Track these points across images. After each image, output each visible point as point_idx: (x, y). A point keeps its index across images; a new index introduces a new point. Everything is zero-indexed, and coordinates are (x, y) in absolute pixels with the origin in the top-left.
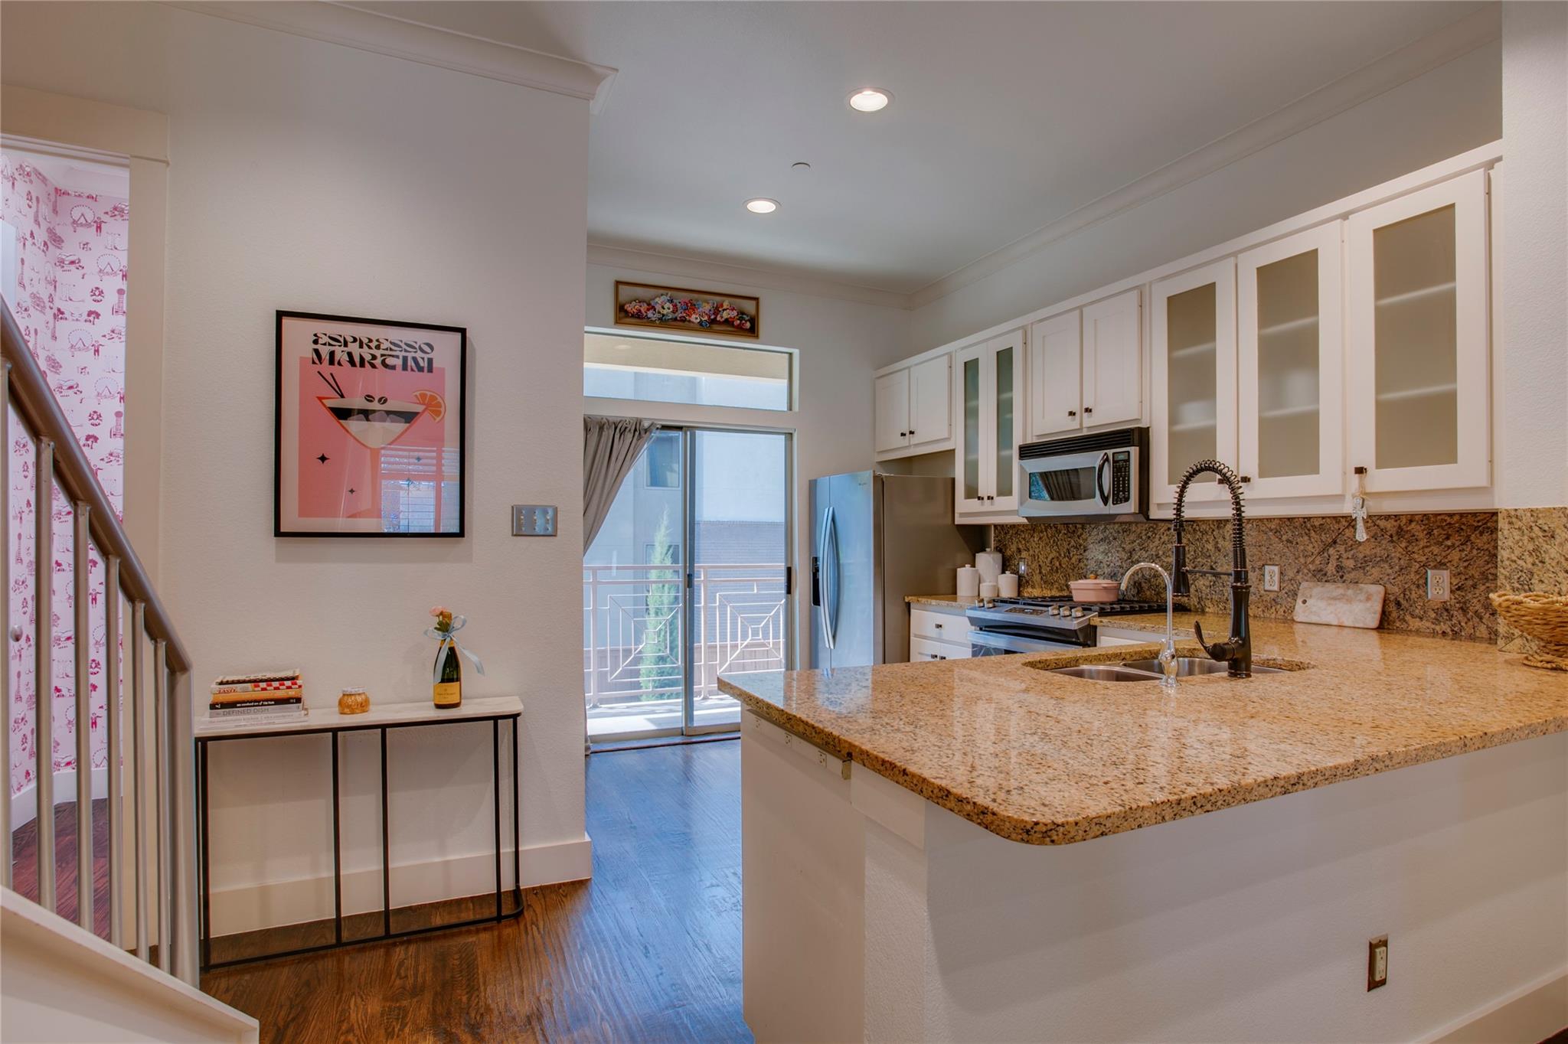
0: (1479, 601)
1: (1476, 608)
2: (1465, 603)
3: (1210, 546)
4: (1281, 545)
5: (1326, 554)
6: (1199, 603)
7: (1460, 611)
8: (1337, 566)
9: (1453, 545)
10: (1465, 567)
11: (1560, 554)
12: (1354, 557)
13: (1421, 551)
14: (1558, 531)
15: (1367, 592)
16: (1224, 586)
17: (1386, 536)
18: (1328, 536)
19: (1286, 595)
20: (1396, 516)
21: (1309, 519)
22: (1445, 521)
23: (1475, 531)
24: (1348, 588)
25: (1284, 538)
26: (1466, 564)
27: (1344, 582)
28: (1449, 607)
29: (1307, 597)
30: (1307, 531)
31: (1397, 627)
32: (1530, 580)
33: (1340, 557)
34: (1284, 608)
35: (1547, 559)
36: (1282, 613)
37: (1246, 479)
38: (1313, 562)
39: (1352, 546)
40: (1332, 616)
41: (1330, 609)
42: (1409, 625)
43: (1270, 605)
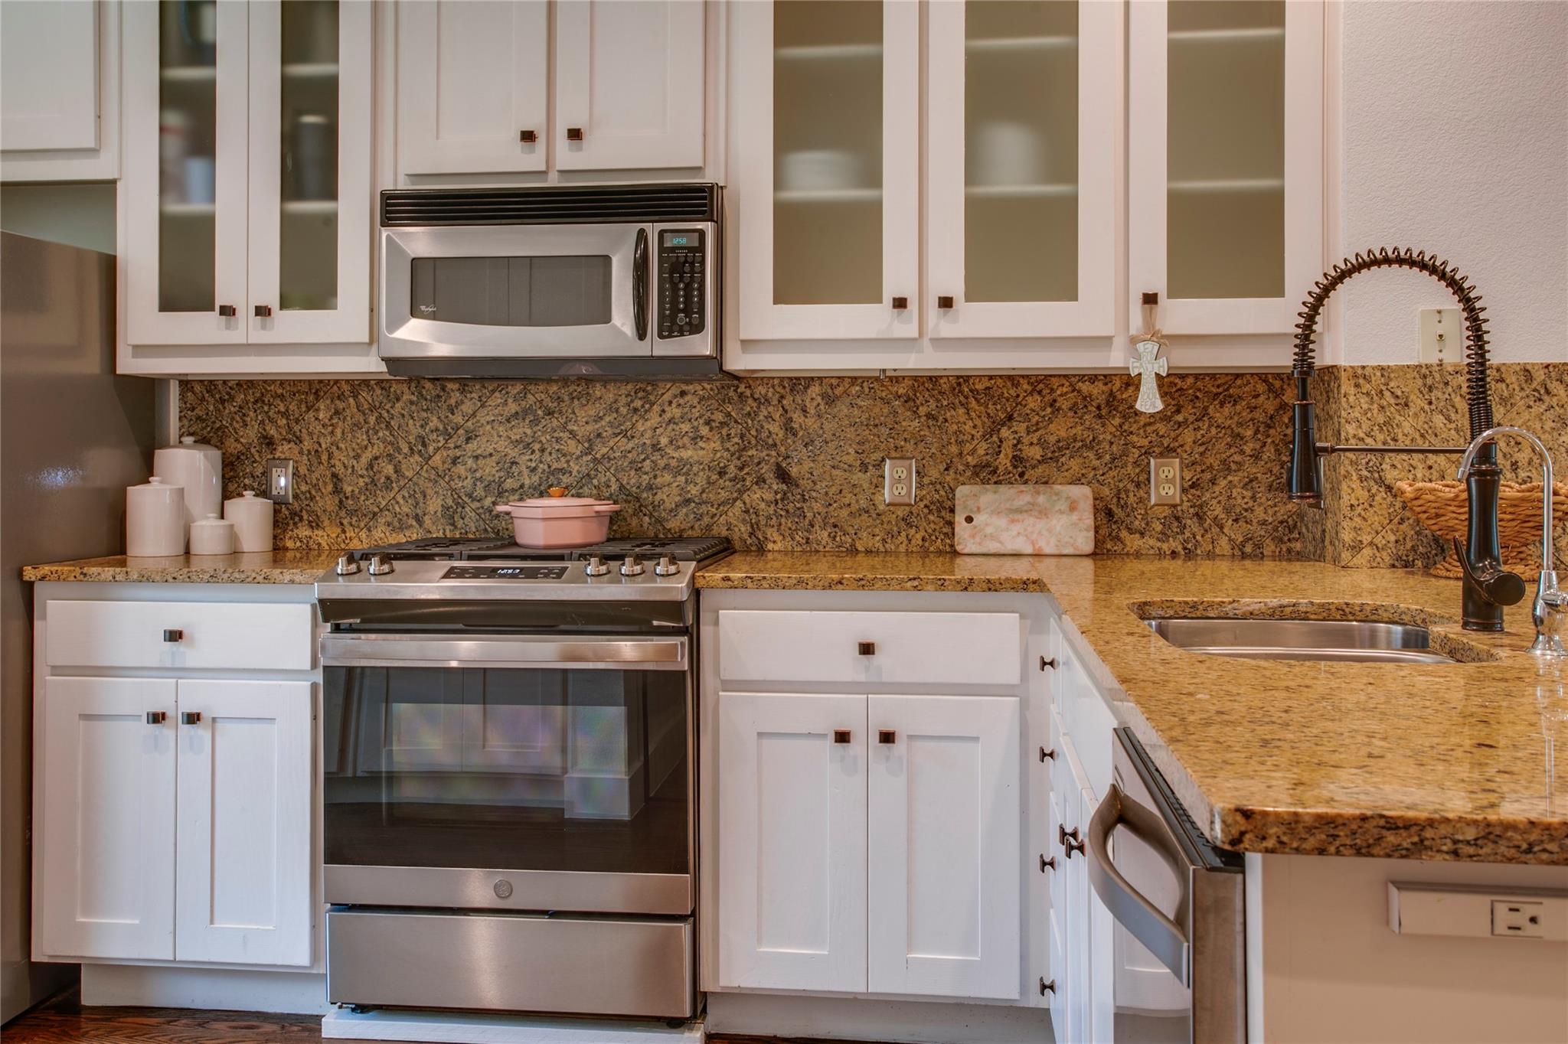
0: (1219, 502)
1: (1216, 513)
2: (1201, 506)
3: (774, 428)
4: (916, 423)
5: (995, 438)
6: (751, 534)
7: (1195, 519)
8: (1014, 457)
9: (1186, 420)
10: (1202, 454)
11: (1415, 429)
12: (1042, 443)
13: (1141, 431)
14: (1412, 397)
15: (1068, 498)
16: (804, 500)
17: (1090, 408)
18: (999, 407)
19: (926, 511)
20: (1105, 376)
21: (967, 379)
22: (1176, 385)
23: (1214, 400)
24: (1038, 493)
25: (922, 410)
26: (1202, 449)
27: (1026, 483)
28: (1180, 514)
29: (971, 511)
30: (962, 398)
31: (1108, 550)
33: (1019, 441)
34: (922, 533)
35: (1400, 436)
36: (920, 542)
37: (946, 303)
38: (973, 451)
39: (1037, 423)
40: (1021, 539)
41: (1016, 528)
42: (1125, 545)
43: (895, 529)
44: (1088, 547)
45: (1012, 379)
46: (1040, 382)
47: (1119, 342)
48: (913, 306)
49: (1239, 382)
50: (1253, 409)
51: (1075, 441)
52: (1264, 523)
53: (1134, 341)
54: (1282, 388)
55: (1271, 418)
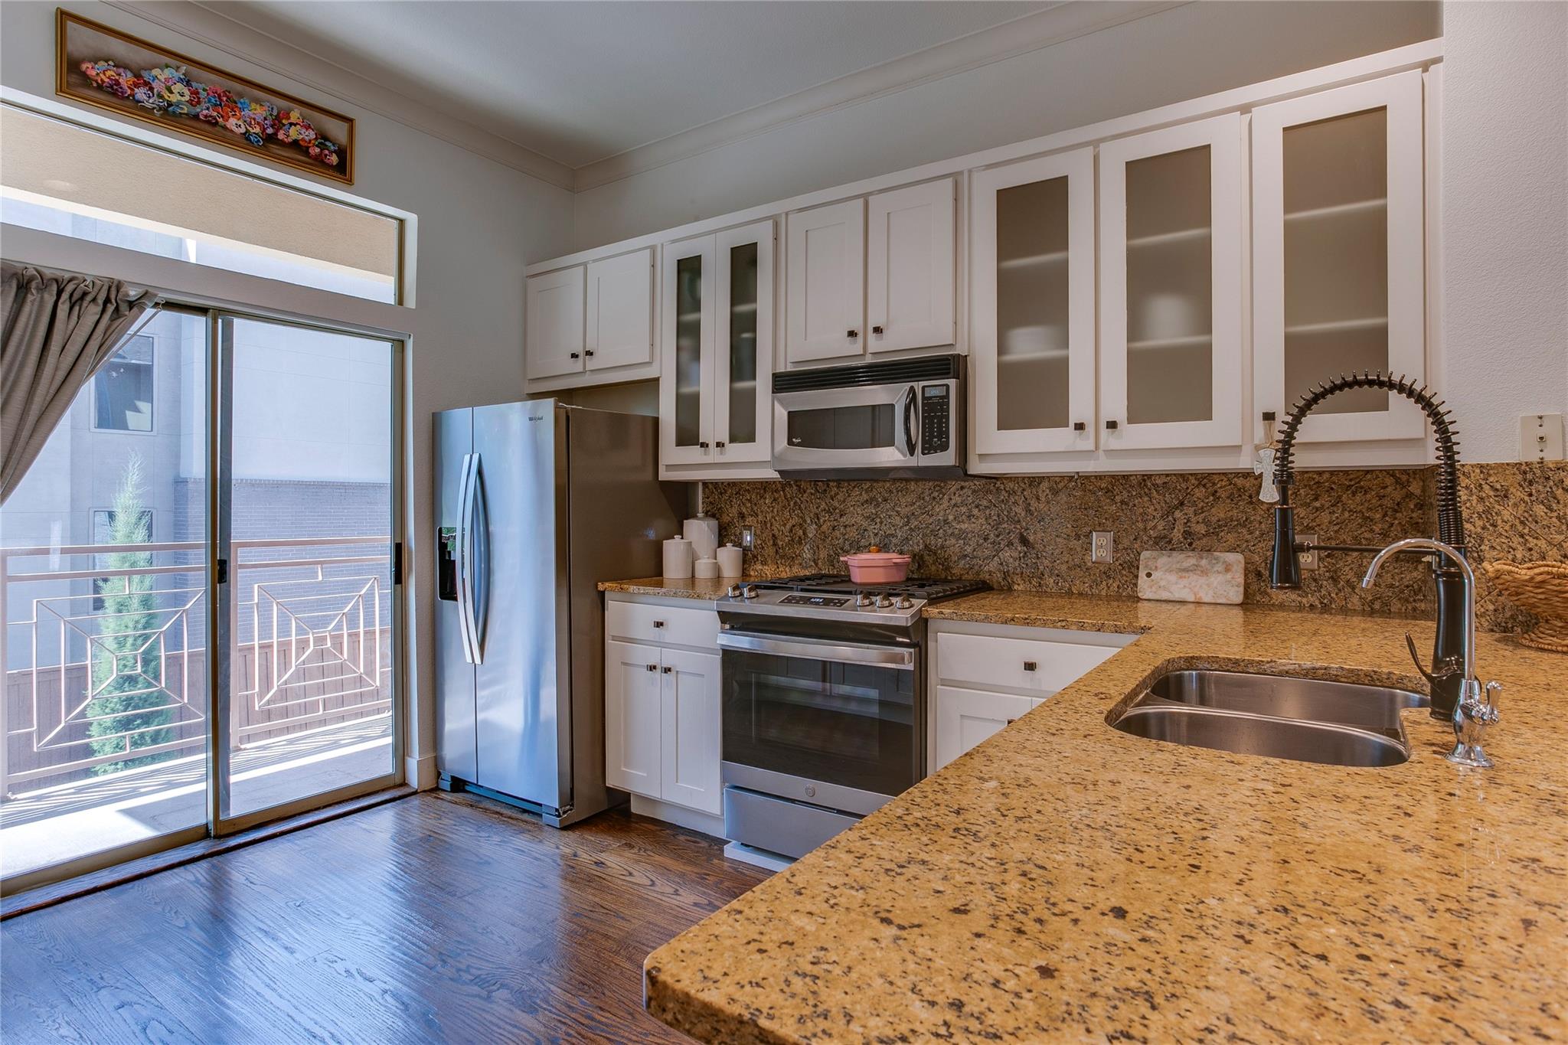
0: (1351, 569)
1: (1349, 577)
2: (1335, 572)
3: (1019, 509)
4: (1113, 507)
5: (1170, 518)
6: (1004, 579)
7: (1330, 581)
8: (1184, 531)
9: (1323, 506)
10: (1336, 532)
11: (1515, 516)
12: (1205, 521)
14: (1512, 490)
15: (1225, 562)
16: (1038, 558)
17: (1243, 497)
18: (1173, 496)
19: (1120, 567)
21: (1150, 476)
22: (1314, 479)
23: (1347, 490)
24: (1202, 558)
25: (1118, 499)
26: (1336, 528)
27: (1193, 550)
28: (1317, 577)
29: (1151, 569)
30: (1146, 490)
31: (1258, 601)
32: (1480, 546)
33: (1188, 521)
34: (1118, 583)
35: (1499, 522)
36: (1116, 589)
37: (1113, 425)
38: (1154, 527)
39: (1202, 507)
40: (1186, 590)
41: (1183, 582)
42: (1271, 598)
43: (1099, 579)
44: (1239, 599)
45: (1183, 476)
46: (1204, 478)
47: (1247, 449)
48: (1089, 427)
49: (1369, 476)
50: (1381, 497)
51: (1231, 520)
52: (1390, 586)
55: (1398, 504)
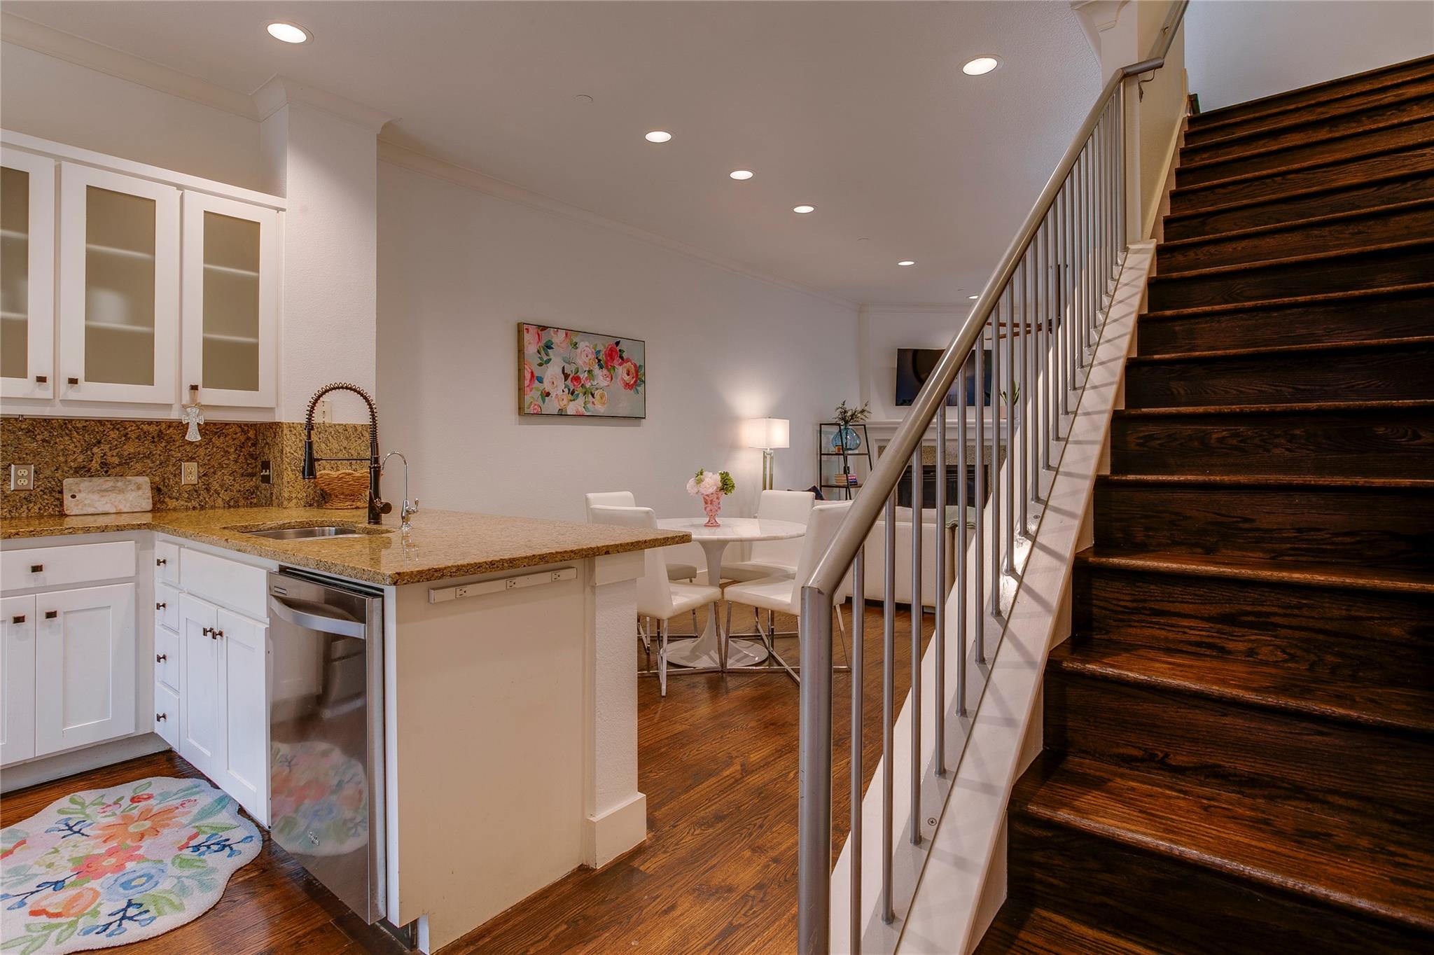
0: (217, 482)
1: (216, 487)
2: (208, 485)
4: (35, 444)
5: (89, 453)
7: (205, 491)
8: (101, 463)
9: (201, 444)
10: (209, 460)
12: (119, 456)
13: (177, 449)
15: (136, 483)
17: (148, 438)
19: (41, 493)
20: (157, 422)
21: (71, 421)
24: (118, 481)
25: (39, 437)
26: (209, 458)
27: (109, 476)
28: (197, 489)
29: (75, 492)
30: (67, 431)
31: (158, 508)
33: (105, 454)
34: (39, 506)
36: (37, 511)
37: (73, 381)
38: (75, 460)
39: (116, 445)
40: (109, 505)
41: (104, 500)
42: (168, 505)
43: (19, 504)
44: (150, 507)
45: (101, 422)
46: (117, 424)
47: (176, 407)
48: (50, 381)
49: (227, 427)
50: (234, 439)
51: (139, 454)
52: (240, 491)
53: (184, 407)
54: (248, 430)
55: (243, 443)
